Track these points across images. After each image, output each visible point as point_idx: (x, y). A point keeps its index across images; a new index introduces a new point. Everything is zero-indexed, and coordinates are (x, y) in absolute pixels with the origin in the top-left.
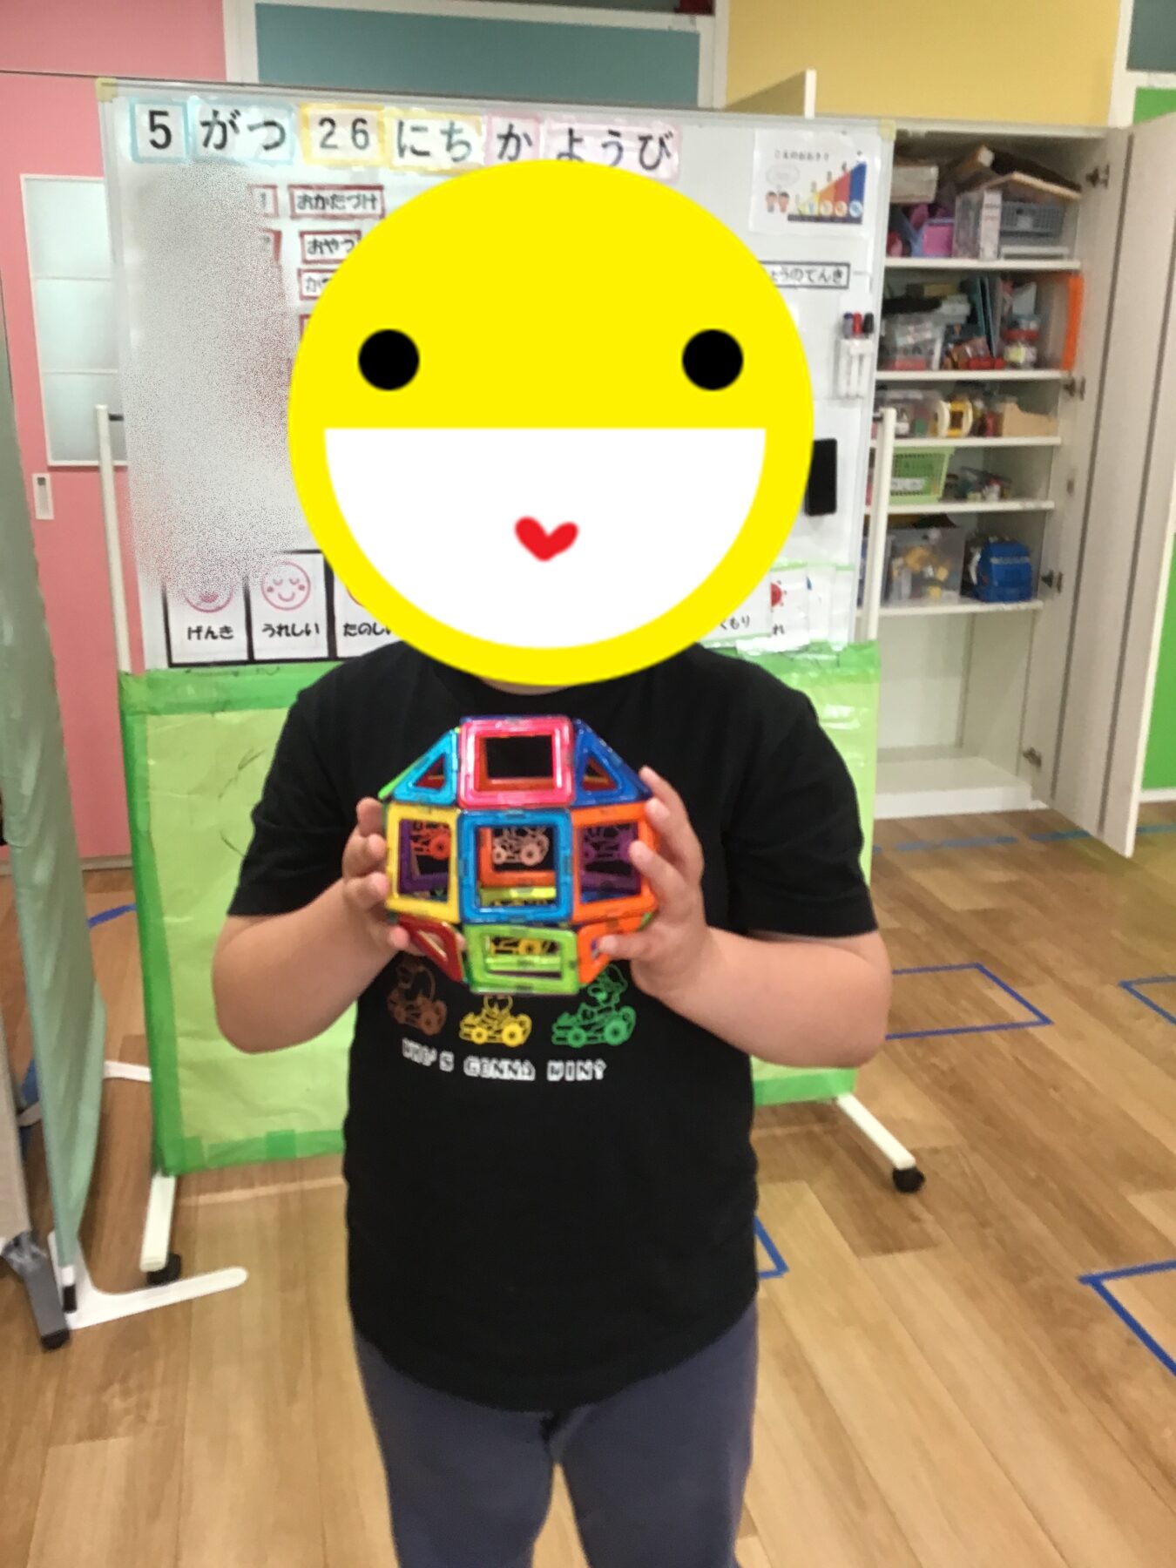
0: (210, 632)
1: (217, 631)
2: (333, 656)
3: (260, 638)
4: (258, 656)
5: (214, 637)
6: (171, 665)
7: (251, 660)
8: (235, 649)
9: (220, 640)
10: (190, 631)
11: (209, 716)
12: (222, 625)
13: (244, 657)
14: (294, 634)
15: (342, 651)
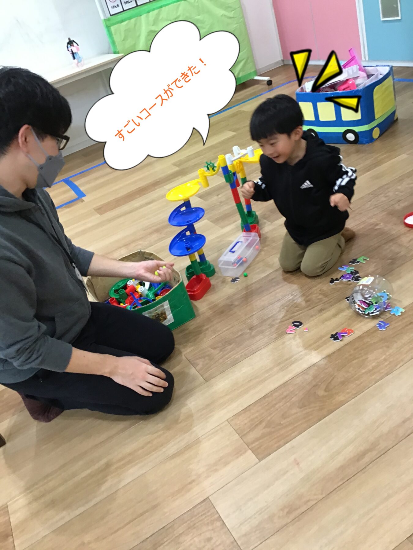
0: (115, 7)
1: (116, 6)
2: (137, 6)
3: (124, 5)
4: (125, 9)
5: (116, 7)
6: (111, 15)
7: (124, 11)
8: (120, 9)
9: (117, 8)
10: (112, 7)
11: (120, 24)
12: (117, 4)
13: (122, 10)
14: (130, 3)
15: (139, 4)
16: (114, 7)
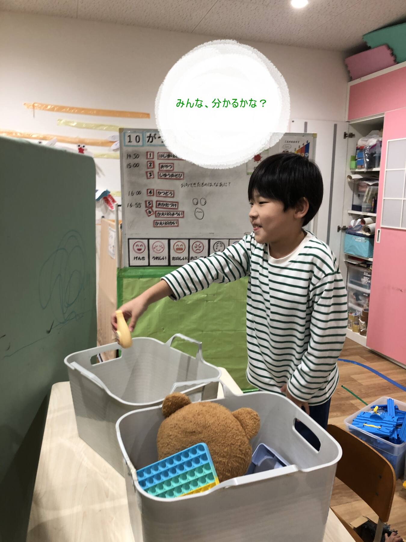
2: (169, 265)
3: (151, 260)
4: (151, 264)
6: (130, 266)
7: (149, 266)
8: (145, 262)
9: (142, 261)
10: (135, 258)
11: (138, 279)
12: (142, 257)
13: (147, 264)
14: (160, 259)
15: (172, 264)
16: (138, 258)
